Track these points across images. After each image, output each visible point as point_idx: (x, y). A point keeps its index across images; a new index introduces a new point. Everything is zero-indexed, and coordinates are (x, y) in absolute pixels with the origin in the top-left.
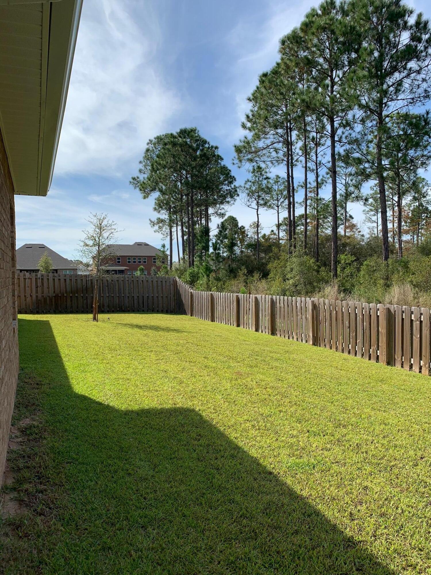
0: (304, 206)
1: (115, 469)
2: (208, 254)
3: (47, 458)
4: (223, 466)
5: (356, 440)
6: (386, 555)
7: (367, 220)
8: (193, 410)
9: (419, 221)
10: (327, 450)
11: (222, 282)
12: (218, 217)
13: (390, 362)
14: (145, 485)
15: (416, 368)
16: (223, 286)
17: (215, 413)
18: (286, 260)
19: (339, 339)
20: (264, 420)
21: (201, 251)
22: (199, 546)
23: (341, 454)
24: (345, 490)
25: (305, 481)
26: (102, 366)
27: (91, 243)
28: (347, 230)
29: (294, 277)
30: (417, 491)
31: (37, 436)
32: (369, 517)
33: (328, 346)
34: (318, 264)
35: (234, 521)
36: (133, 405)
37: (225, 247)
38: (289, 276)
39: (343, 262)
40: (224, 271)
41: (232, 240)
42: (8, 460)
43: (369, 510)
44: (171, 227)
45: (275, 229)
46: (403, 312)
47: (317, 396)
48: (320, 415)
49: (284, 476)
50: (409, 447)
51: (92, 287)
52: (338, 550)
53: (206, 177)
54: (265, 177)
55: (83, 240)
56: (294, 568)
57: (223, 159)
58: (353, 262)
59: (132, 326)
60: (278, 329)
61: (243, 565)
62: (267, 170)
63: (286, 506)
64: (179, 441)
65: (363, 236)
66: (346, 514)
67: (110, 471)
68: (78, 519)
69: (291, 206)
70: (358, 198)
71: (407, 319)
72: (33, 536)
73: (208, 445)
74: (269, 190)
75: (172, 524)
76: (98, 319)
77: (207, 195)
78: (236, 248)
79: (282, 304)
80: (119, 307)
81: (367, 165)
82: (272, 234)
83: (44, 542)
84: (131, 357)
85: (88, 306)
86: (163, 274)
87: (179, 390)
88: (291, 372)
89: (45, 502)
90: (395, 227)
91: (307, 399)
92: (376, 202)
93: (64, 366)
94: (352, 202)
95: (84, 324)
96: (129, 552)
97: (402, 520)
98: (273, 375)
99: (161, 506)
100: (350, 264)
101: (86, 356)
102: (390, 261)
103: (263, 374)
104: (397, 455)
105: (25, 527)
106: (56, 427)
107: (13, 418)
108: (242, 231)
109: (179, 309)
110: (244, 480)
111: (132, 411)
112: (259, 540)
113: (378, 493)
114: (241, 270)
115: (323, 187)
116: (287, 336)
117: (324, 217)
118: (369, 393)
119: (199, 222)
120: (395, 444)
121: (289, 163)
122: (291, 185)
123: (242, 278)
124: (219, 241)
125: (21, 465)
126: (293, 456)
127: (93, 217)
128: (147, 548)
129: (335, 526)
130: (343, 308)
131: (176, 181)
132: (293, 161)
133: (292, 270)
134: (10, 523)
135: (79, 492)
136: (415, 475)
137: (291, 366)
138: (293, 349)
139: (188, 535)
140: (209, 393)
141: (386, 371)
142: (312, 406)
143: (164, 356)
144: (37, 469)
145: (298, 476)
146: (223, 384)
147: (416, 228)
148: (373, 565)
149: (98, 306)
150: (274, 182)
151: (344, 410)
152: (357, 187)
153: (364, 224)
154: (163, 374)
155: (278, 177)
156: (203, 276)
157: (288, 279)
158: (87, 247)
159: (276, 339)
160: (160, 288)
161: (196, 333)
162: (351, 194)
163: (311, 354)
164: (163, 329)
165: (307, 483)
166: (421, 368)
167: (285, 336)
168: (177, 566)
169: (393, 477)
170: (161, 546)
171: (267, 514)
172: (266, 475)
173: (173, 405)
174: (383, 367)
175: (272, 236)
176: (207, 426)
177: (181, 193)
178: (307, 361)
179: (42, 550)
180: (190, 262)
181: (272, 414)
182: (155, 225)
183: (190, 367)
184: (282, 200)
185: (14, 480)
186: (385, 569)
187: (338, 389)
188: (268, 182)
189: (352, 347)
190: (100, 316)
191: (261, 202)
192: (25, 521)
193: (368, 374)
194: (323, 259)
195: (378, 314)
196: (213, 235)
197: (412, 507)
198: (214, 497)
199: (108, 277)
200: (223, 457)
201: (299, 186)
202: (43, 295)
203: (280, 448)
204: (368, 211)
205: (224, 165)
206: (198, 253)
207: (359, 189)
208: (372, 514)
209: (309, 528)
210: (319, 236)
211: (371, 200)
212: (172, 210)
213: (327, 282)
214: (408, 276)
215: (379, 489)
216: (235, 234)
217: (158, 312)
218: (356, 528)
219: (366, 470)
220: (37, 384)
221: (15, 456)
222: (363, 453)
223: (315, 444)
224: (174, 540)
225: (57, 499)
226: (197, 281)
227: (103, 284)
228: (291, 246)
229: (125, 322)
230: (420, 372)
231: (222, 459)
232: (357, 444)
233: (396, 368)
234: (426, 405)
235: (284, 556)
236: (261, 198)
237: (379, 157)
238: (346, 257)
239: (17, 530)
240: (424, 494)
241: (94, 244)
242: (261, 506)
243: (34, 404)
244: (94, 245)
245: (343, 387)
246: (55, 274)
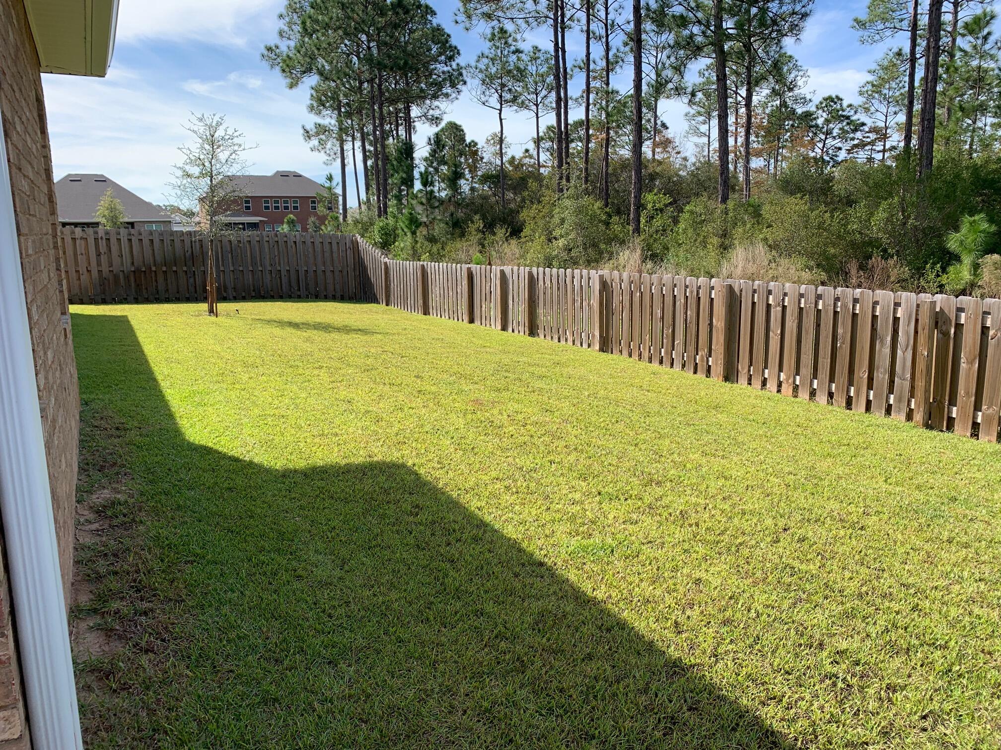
0: (584, 105)
1: (272, 569)
2: (413, 193)
3: (149, 557)
4: (460, 555)
5: (679, 505)
6: (735, 684)
7: (691, 132)
8: (403, 466)
9: (780, 133)
10: (632, 524)
11: (439, 245)
12: (427, 125)
13: (730, 375)
14: (328, 594)
15: (772, 385)
16: (441, 251)
17: (442, 468)
18: (553, 204)
19: (645, 340)
20: (524, 476)
21: (400, 188)
22: (429, 688)
23: (655, 528)
24: (665, 586)
25: (599, 575)
26: (233, 395)
27: (196, 171)
28: (657, 150)
29: (567, 234)
30: (779, 582)
31: (126, 519)
32: (705, 626)
33: (625, 352)
34: (607, 210)
35: (485, 646)
36: (295, 459)
37: (443, 181)
38: (557, 233)
39: (650, 206)
40: (442, 225)
41: (456, 166)
42: (77, 562)
43: (704, 616)
44: (342, 142)
45: (531, 146)
46: (755, 291)
47: (610, 435)
48: (618, 467)
49: (564, 568)
50: (765, 514)
51: (202, 253)
52: (659, 681)
53: (406, 47)
54: (513, 48)
55: (181, 165)
56: (588, 714)
57: (435, 14)
58: (666, 206)
59: (281, 324)
60: (541, 326)
61: (506, 714)
62: (518, 36)
63: (570, 617)
64: (383, 516)
65: (685, 159)
66: (669, 624)
67: (265, 574)
68: (215, 656)
69: (562, 105)
70: (679, 91)
71: (761, 304)
72: (137, 688)
73: (433, 522)
74: (520, 74)
75: (380, 656)
76: (218, 312)
77: (407, 80)
78: (462, 182)
79: (548, 282)
80: (254, 291)
81: (696, 30)
82: (526, 157)
83: (159, 697)
84: (285, 378)
85: (198, 288)
86: (331, 231)
87: (376, 433)
88: (566, 397)
89: (153, 629)
90: (739, 144)
91: (594, 440)
92: (707, 98)
93: (163, 397)
94: (668, 97)
95: (193, 320)
96: (310, 704)
97: (758, 628)
98: (536, 403)
99: (359, 627)
100: (661, 210)
101: (202, 378)
102: (731, 204)
103: (518, 402)
104: (745, 526)
105: (120, 674)
106: (160, 502)
107: (78, 489)
108: (472, 150)
109: (365, 293)
110: (497, 578)
111: (295, 471)
112: (528, 673)
113: (718, 589)
114: (473, 222)
115: (618, 69)
116: (556, 337)
117: (618, 126)
118: (697, 428)
119: (394, 132)
120: (742, 510)
121: (557, 22)
122: (561, 65)
123: (475, 238)
124: (431, 169)
125: (103, 570)
126: (578, 535)
127: (197, 122)
128: (340, 696)
129: (651, 643)
130: (653, 287)
131: (348, 55)
132: (566, 20)
133: (563, 221)
134: (92, 668)
135: (212, 611)
136: (776, 556)
137: (566, 386)
138: (568, 359)
139: (410, 671)
140: (429, 435)
141: (723, 390)
142: (604, 452)
143: (343, 375)
144: (133, 576)
145: (586, 567)
146: (452, 420)
147: (775, 146)
148: (715, 700)
149: (216, 287)
150: (529, 59)
151: (657, 457)
152: (679, 69)
153: (686, 139)
154: (345, 406)
155: (536, 49)
156: (405, 234)
157: (555, 238)
158: (189, 180)
159: (537, 343)
160: (327, 255)
161: (398, 334)
162: (667, 82)
163: (598, 366)
164: (338, 329)
165: (602, 578)
166: (780, 385)
167: (552, 338)
168: (394, 721)
169: (741, 562)
170: (364, 691)
171: (539, 630)
172: (534, 568)
173: (367, 458)
174: (718, 385)
175: (527, 161)
176: (429, 490)
177: (359, 77)
178: (591, 377)
179: (155, 711)
180: (379, 207)
181: (538, 467)
182: (313, 138)
183: (391, 393)
184: (544, 93)
185: (92, 597)
186: (735, 706)
187: (645, 423)
188: (519, 59)
189: (666, 353)
190: (222, 307)
191: (508, 96)
192: (121, 664)
193: (693, 396)
194: (616, 202)
195: (713, 296)
196: (420, 157)
197: (773, 608)
198: (449, 607)
199: (231, 235)
200: (460, 540)
201: (575, 66)
202: (111, 269)
203: (553, 521)
204: (694, 116)
205: (439, 25)
206: (394, 192)
207: (682, 75)
208: (710, 622)
209: (610, 649)
210: (610, 161)
211: (700, 95)
212: (343, 110)
213: (622, 243)
214: (760, 230)
215: (719, 582)
216: (461, 156)
217: (326, 298)
218: (685, 644)
219: (698, 552)
220: (117, 429)
221: (89, 556)
222: (690, 525)
223: (612, 513)
224: (386, 681)
225: (173, 624)
226: (394, 243)
227: (222, 248)
228: (561, 178)
229: (267, 317)
230: (779, 391)
231: (458, 545)
232: (681, 511)
233: (739, 385)
234: (789, 444)
235: (571, 696)
236: (507, 88)
237: (718, 13)
238: (655, 198)
239: (107, 679)
240: (790, 585)
241: (201, 173)
242: (529, 619)
243: (115, 464)
244: (202, 175)
245: (653, 420)
246: (133, 231)
